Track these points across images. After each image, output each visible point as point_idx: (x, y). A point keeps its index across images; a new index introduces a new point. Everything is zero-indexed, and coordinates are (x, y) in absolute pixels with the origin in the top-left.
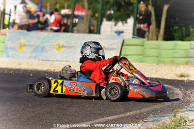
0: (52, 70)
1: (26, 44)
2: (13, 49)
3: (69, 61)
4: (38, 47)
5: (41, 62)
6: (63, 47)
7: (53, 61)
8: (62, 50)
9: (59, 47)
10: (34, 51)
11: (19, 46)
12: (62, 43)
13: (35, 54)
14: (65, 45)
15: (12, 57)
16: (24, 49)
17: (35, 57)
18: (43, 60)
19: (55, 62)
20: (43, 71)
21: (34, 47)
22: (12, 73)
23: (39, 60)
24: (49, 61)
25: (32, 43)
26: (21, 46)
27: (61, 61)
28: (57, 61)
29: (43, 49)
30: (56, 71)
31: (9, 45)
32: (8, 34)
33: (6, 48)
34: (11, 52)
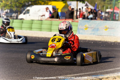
0: (103, 40)
1: (89, 27)
2: (82, 29)
3: (111, 36)
4: (95, 29)
5: (97, 36)
6: (108, 28)
7: (103, 36)
8: (108, 30)
9: (106, 28)
10: (93, 30)
11: (85, 28)
12: (108, 26)
13: (93, 32)
14: (109, 27)
15: (82, 34)
16: (88, 29)
17: (94, 34)
18: (98, 35)
19: (104, 36)
20: (98, 41)
21: (93, 28)
22: (82, 42)
23: (96, 35)
24: (101, 36)
25: (92, 26)
26: (87, 28)
27: (107, 36)
28: (105, 36)
29: (98, 29)
30: (105, 41)
31: (80, 27)
32: (79, 21)
33: (78, 29)
34: (81, 31)
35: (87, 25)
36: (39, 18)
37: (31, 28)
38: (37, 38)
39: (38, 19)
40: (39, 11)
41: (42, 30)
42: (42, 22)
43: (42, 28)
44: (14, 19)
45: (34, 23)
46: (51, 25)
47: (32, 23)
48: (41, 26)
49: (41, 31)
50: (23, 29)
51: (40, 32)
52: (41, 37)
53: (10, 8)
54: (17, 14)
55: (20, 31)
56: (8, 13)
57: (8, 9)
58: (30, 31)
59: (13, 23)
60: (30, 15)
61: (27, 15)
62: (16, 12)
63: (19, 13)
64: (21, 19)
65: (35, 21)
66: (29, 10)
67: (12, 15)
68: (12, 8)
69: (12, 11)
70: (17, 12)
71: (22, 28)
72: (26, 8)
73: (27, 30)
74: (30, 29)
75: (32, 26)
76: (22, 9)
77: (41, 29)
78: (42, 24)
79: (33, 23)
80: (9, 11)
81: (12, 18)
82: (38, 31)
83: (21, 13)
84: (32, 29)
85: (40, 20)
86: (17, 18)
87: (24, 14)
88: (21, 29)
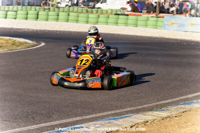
1: (175, 22)
2: (168, 25)
4: (181, 25)
7: (189, 32)
8: (194, 26)
9: (192, 25)
10: (179, 26)
13: (179, 28)
14: (195, 24)
15: (168, 29)
16: (174, 25)
17: (180, 30)
18: (183, 31)
21: (179, 24)
24: (187, 32)
25: (178, 22)
26: (172, 24)
29: (184, 25)
31: (166, 23)
32: (165, 17)
33: (164, 25)
34: (167, 27)
35: (173, 21)
46: (137, 20)
47: (118, 19)
48: (127, 22)
49: (127, 26)
50: (109, 24)
51: (125, 27)
55: (106, 26)
58: (116, 26)
73: (113, 25)
74: (116, 24)
75: (117, 21)
77: (126, 24)
78: (128, 19)
84: (118, 24)
88: (107, 24)
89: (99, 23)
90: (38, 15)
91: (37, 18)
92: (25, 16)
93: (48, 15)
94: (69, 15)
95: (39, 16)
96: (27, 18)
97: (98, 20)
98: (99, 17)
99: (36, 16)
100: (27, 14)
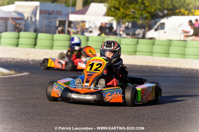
36: (180, 37)
37: (168, 53)
38: (179, 70)
39: (179, 39)
40: (181, 25)
41: (186, 56)
42: (186, 44)
43: (186, 54)
44: (139, 38)
45: (173, 46)
47: (170, 46)
48: (184, 51)
49: (184, 58)
50: (154, 54)
51: (182, 60)
52: (184, 69)
53: (132, 20)
54: (143, 30)
56: (129, 29)
57: (129, 22)
58: (167, 58)
59: (138, 45)
60: (165, 32)
61: (161, 32)
62: (142, 27)
63: (147, 29)
64: (151, 39)
65: (175, 42)
66: (163, 24)
67: (135, 31)
68: (135, 20)
69: (135, 26)
70: (144, 28)
71: (152, 52)
72: (159, 21)
73: (160, 56)
74: (167, 55)
75: (169, 49)
76: (153, 21)
77: (184, 55)
78: (186, 47)
79: (172, 44)
80: (130, 25)
81: (136, 37)
82: (180, 59)
83: (150, 28)
84: (170, 55)
85: (183, 41)
86: (144, 37)
87: (156, 30)
88: (152, 55)
89: (137, 53)
90: (36, 38)
91: (35, 45)
92: (14, 41)
93: (53, 40)
94: (88, 40)
95: (39, 41)
96: (17, 45)
97: (136, 48)
98: (138, 43)
99: (32, 41)
100: (18, 38)
